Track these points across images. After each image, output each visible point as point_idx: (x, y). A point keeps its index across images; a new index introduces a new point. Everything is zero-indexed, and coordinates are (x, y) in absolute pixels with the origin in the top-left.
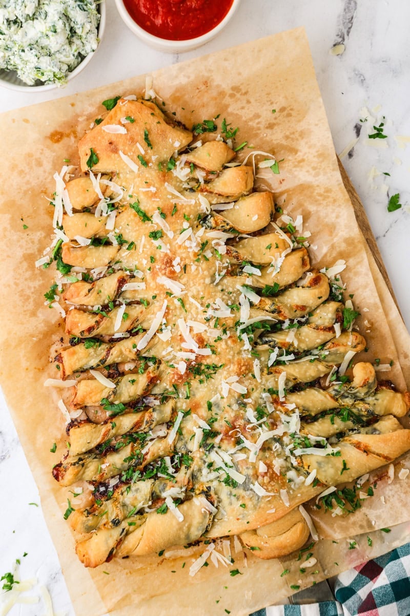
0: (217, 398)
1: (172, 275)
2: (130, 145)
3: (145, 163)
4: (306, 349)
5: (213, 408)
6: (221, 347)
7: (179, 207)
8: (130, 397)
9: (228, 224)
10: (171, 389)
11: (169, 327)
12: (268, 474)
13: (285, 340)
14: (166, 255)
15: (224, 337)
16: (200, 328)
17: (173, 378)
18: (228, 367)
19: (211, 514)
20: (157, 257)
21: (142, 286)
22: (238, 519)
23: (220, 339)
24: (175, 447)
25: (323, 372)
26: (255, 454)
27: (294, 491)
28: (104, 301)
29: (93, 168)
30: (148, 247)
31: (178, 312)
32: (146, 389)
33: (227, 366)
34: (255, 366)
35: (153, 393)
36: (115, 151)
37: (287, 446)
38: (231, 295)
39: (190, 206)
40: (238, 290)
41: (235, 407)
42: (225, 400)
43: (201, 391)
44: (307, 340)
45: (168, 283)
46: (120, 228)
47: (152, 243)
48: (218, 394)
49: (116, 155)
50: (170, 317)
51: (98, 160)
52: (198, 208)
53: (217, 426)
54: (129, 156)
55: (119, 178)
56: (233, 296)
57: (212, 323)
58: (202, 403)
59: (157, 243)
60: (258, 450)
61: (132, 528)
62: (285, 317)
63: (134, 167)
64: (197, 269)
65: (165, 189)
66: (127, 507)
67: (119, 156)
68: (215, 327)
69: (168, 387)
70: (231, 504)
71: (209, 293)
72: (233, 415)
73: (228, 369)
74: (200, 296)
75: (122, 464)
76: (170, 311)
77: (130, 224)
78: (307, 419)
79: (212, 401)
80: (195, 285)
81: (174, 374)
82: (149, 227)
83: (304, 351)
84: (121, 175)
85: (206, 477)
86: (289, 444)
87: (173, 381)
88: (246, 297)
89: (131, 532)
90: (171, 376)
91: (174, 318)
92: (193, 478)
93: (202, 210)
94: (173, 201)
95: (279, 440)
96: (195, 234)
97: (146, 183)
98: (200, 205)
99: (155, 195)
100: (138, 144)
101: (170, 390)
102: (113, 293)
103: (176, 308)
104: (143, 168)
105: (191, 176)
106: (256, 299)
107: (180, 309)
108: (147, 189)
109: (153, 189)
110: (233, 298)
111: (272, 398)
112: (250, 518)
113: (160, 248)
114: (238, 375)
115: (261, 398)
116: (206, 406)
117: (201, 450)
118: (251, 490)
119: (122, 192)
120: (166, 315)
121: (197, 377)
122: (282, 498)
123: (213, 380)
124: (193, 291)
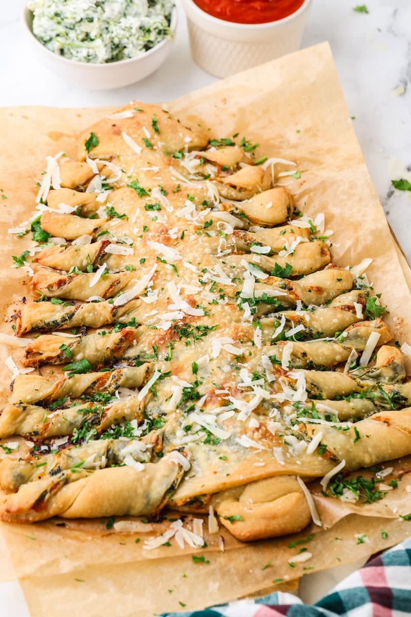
0: (205, 360)
1: (167, 241)
2: (135, 127)
3: (150, 145)
4: (320, 330)
5: (199, 372)
6: (216, 310)
7: (182, 188)
8: (97, 350)
9: (237, 209)
10: (150, 352)
11: (156, 291)
12: (260, 431)
13: (295, 314)
14: (162, 225)
15: (221, 301)
16: (192, 289)
17: (154, 339)
18: (222, 330)
19: (181, 467)
20: (152, 227)
21: (130, 251)
22: (215, 473)
23: (215, 303)
24: (145, 407)
25: (340, 354)
26: (246, 414)
27: (292, 456)
28: (82, 261)
29: (91, 153)
30: (142, 218)
31: (168, 277)
32: (118, 344)
33: (221, 329)
34: (255, 336)
35: (126, 356)
36: (118, 133)
37: (288, 415)
38: (234, 269)
39: (196, 190)
40: (244, 267)
41: (227, 368)
42: (214, 362)
43: (185, 353)
44: (322, 319)
45: (160, 248)
46: (113, 202)
47: (148, 215)
48: (207, 356)
49: (119, 137)
50: (158, 281)
51: (98, 142)
52: (205, 194)
53: (201, 390)
54: (133, 138)
55: (120, 160)
56: (236, 271)
57: (208, 287)
58: (186, 366)
59: (152, 214)
60: (250, 410)
61: (74, 476)
62: (297, 297)
63: (137, 149)
64: (196, 239)
65: (170, 172)
66: (73, 459)
67: (122, 138)
68: (211, 291)
69: (145, 349)
70: (208, 459)
71: (208, 261)
72: (222, 377)
73: (223, 332)
74: (197, 262)
75: (75, 417)
76: (159, 276)
77: (125, 199)
78: (314, 394)
79: (198, 362)
80: (191, 252)
81: (154, 335)
82: (147, 201)
83: (318, 333)
84: (121, 158)
85: (179, 439)
86: (291, 414)
87: (153, 342)
88: (251, 274)
89: (73, 481)
90: (151, 338)
91: (163, 283)
92: (163, 440)
93: (209, 198)
94: (177, 183)
95: (280, 407)
96: (198, 214)
97: (148, 163)
98: (207, 190)
99: (157, 174)
100: (144, 128)
101: (148, 352)
102: (94, 252)
103: (166, 274)
104: (147, 150)
105: (200, 170)
106: (263, 276)
107: (172, 274)
108: (149, 169)
109: (155, 169)
110: (236, 273)
111: (274, 367)
112: (231, 471)
113: (156, 219)
114: (234, 339)
115: (260, 365)
116: (191, 369)
117: (178, 411)
118: (237, 444)
119: (120, 173)
120: (154, 278)
121: (184, 339)
122: (276, 455)
123: (202, 343)
124: (190, 257)
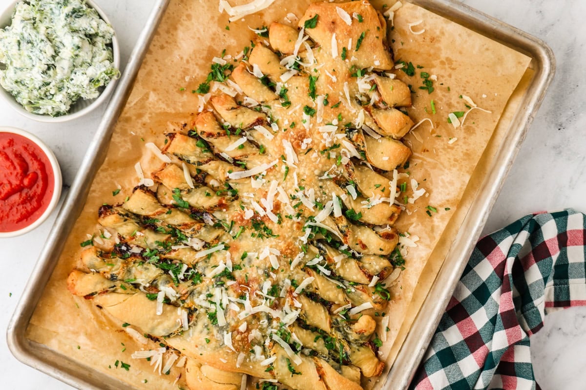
0: (254, 256)
1: (296, 148)
2: (345, 35)
3: (345, 54)
4: (342, 276)
5: (246, 260)
6: (287, 223)
7: (341, 106)
8: (197, 203)
9: (363, 146)
10: (229, 223)
11: (264, 181)
12: (243, 335)
13: (333, 257)
14: (305, 130)
15: (295, 219)
16: (284, 199)
17: (237, 216)
18: (280, 241)
19: (182, 327)
20: (298, 127)
21: (271, 137)
22: (197, 346)
23: (290, 218)
24: (197, 263)
25: (339, 301)
26: (246, 315)
27: (250, 361)
28: (236, 124)
29: (307, 29)
30: (297, 114)
31: (279, 176)
32: (211, 207)
33: (279, 239)
34: (298, 256)
35: (214, 214)
36: (332, 30)
37: (272, 328)
38: (324, 196)
39: (349, 112)
40: (332, 197)
41: (261, 272)
42: (258, 261)
43: (248, 242)
44: (348, 270)
45: (289, 150)
46: (290, 85)
47: (302, 114)
48: (257, 254)
49: (330, 34)
50: (270, 174)
51: (316, 26)
52: (354, 118)
53: (237, 274)
54: (338, 42)
55: (319, 51)
56: (325, 197)
57: (295, 203)
58: (240, 250)
59: (306, 117)
60: (250, 314)
61: (120, 290)
62: (347, 242)
63: (335, 53)
64: (316, 158)
65: (343, 86)
66: (130, 274)
67: (332, 36)
68: (295, 207)
69: (227, 219)
70: (201, 332)
71: (311, 180)
72: (254, 275)
73: (279, 242)
74: (303, 178)
75: (152, 243)
76: (274, 170)
77: (299, 88)
78: (301, 323)
79: (249, 254)
80: (306, 167)
81: (239, 214)
82: (310, 101)
83: (339, 276)
84: (321, 51)
85: (200, 301)
86: (275, 328)
87: (235, 218)
88: (332, 205)
89: (118, 293)
90: (236, 214)
91: (272, 177)
92: (190, 294)
93: (355, 122)
94: (341, 99)
95: (270, 319)
96: (336, 133)
97: (334, 70)
98: (357, 117)
99: (331, 83)
100: (350, 40)
101: (227, 222)
102: (247, 124)
103: (279, 172)
104: (340, 59)
105: (368, 93)
106: (338, 213)
107: (282, 175)
108: (330, 76)
109: (334, 79)
110: (323, 199)
111: (291, 288)
112: (204, 352)
113: (304, 123)
114: (281, 253)
115: (283, 281)
116: (242, 254)
117: (213, 280)
118: (223, 335)
119: (312, 62)
120: (269, 170)
121: (253, 230)
122: (239, 358)
123: (262, 241)
124: (302, 171)
